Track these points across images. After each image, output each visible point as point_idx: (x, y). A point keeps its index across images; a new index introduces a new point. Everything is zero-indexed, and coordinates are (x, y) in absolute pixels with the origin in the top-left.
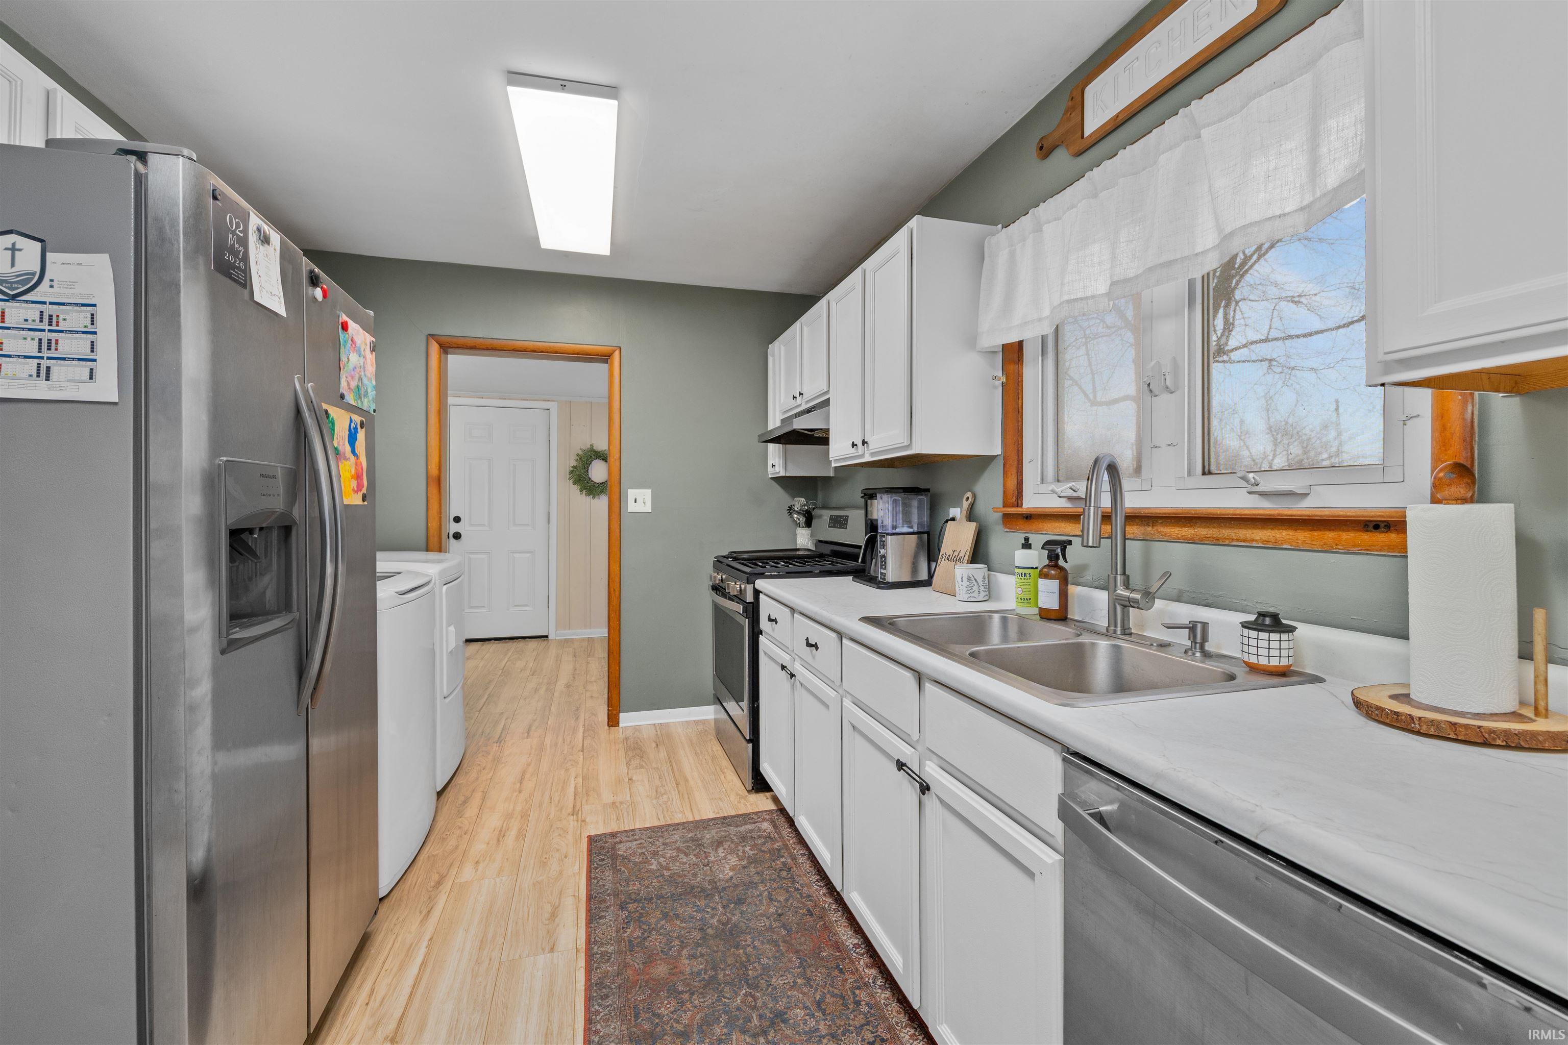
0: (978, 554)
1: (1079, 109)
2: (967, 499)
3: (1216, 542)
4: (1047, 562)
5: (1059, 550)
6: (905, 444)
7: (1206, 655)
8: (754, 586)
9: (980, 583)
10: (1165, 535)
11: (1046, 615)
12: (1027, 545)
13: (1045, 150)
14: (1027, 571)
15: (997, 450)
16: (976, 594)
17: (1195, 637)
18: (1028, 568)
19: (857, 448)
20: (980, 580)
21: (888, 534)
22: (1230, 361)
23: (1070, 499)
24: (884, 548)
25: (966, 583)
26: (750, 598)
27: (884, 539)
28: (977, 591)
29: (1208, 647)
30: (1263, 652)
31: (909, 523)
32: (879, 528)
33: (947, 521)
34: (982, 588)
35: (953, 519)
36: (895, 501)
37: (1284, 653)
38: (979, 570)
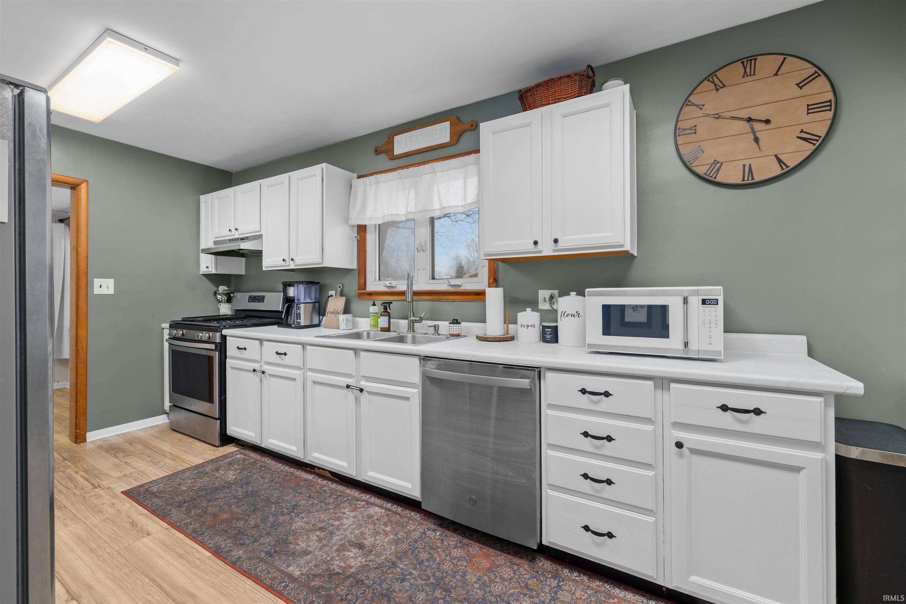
0: (347, 310)
1: (392, 143)
2: (340, 287)
3: (439, 300)
4: (383, 310)
5: (388, 306)
6: (320, 262)
7: (439, 334)
8: (221, 334)
9: (351, 322)
10: (423, 299)
11: (383, 330)
12: (374, 305)
13: (377, 152)
14: (375, 314)
15: (355, 267)
16: (349, 326)
17: (436, 329)
18: (375, 313)
19: (286, 262)
20: (350, 320)
21: (301, 303)
22: (398, 227)
23: (387, 287)
24: (299, 310)
25: (345, 322)
26: (218, 340)
27: (299, 306)
28: (349, 325)
29: (439, 332)
30: (455, 330)
31: (310, 297)
32: (295, 300)
33: (329, 297)
34: (351, 323)
35: (331, 296)
36: (305, 288)
37: (457, 330)
38: (349, 316)
